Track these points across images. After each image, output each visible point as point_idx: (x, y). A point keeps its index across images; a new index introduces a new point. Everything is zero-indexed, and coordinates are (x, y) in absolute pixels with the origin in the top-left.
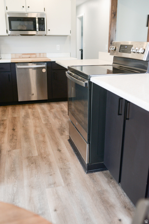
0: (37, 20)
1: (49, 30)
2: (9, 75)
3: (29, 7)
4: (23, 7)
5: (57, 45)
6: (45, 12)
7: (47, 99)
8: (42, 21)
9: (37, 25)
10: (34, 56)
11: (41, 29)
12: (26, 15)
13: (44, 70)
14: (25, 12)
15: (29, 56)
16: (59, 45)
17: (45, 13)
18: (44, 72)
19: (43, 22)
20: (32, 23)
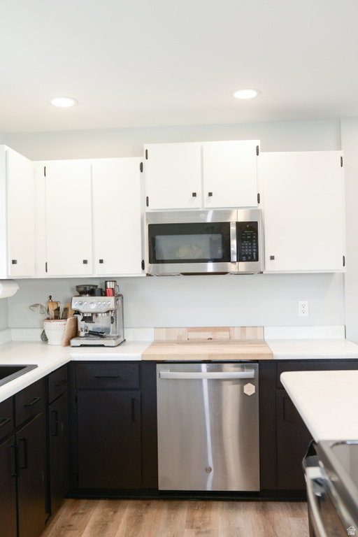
0: (233, 229)
1: (272, 258)
2: (133, 400)
3: (210, 194)
4: (194, 195)
5: (300, 302)
6: (260, 206)
7: (258, 490)
8: (249, 232)
9: (234, 243)
10: (224, 335)
11: (245, 255)
12: (202, 216)
13: (250, 389)
14: (200, 210)
15: (208, 335)
16: (306, 302)
17: (259, 208)
18: (249, 394)
19: (252, 235)
20: (218, 237)
